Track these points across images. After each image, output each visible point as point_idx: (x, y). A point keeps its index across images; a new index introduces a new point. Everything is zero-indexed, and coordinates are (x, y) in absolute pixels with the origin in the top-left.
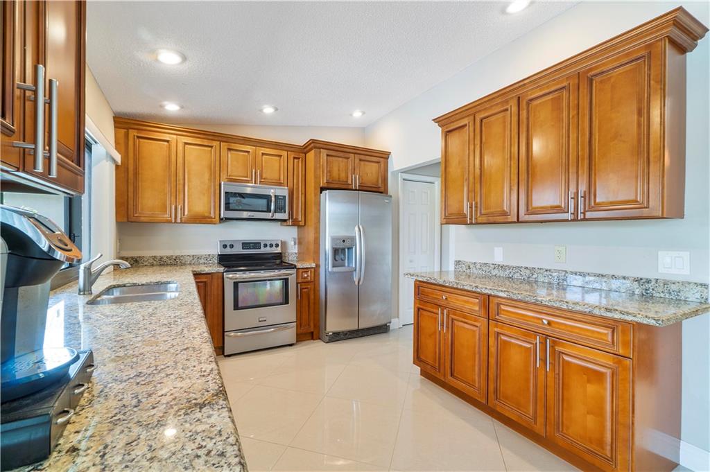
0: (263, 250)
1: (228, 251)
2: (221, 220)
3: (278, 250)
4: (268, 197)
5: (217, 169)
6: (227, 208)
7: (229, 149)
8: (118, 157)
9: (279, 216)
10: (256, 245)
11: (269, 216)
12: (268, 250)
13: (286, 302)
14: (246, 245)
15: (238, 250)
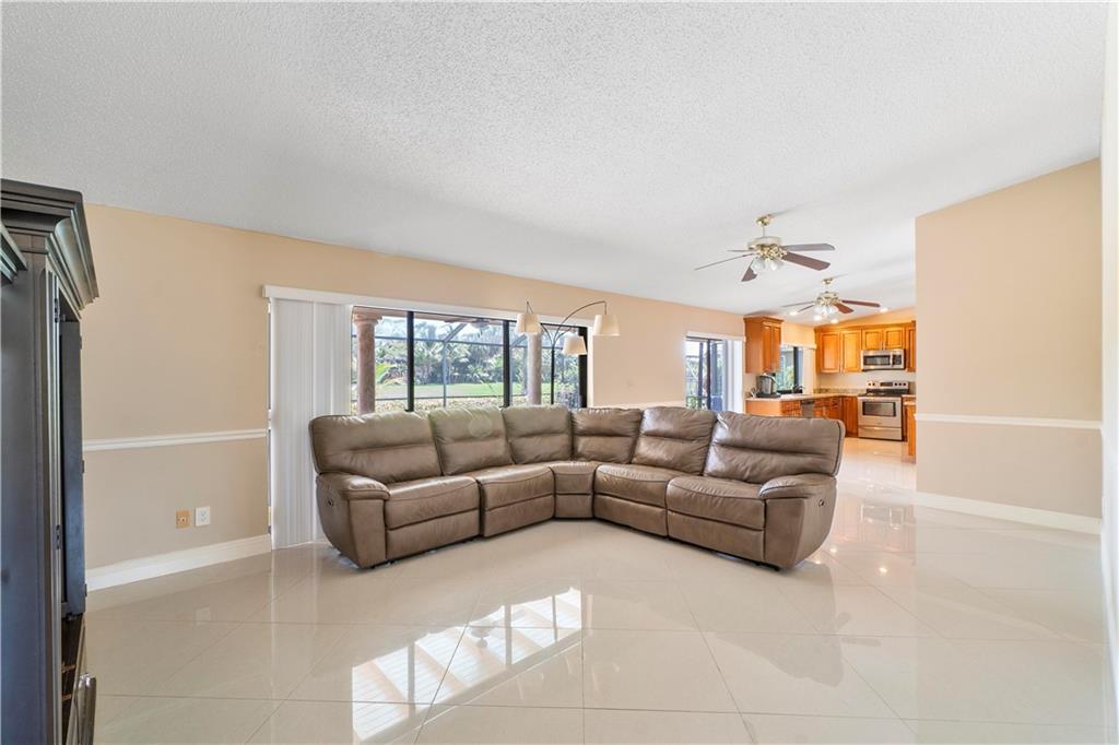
0: (894, 387)
1: (872, 387)
2: (864, 371)
3: (906, 387)
4: (889, 357)
5: (861, 344)
6: (865, 364)
7: (867, 333)
8: (815, 347)
9: (896, 366)
10: (890, 384)
11: (890, 367)
12: (898, 387)
13: (895, 415)
14: (882, 384)
15: (878, 387)
